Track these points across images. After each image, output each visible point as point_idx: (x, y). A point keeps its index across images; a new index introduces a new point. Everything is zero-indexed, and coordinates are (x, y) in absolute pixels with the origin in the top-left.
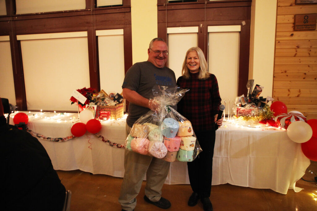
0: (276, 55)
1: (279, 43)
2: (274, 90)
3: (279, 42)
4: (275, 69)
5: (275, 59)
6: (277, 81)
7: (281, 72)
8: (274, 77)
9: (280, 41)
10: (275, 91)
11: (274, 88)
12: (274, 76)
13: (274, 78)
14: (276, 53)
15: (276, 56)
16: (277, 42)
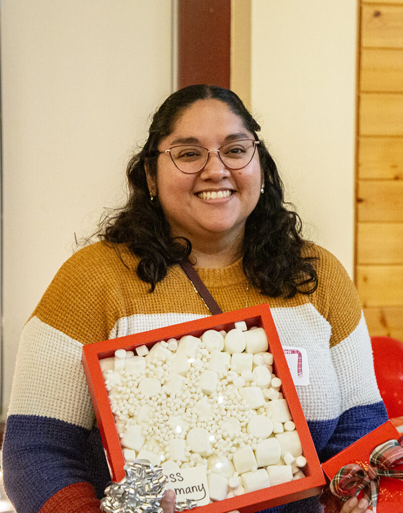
0: (363, 82)
1: (376, 20)
2: (360, 268)
3: (377, 14)
4: (361, 157)
5: (362, 103)
6: (373, 222)
7: (391, 174)
8: (358, 200)
9: (383, 10)
10: (365, 279)
11: (360, 260)
12: (361, 196)
13: (361, 206)
14: (363, 74)
15: (363, 88)
16: (368, 11)
